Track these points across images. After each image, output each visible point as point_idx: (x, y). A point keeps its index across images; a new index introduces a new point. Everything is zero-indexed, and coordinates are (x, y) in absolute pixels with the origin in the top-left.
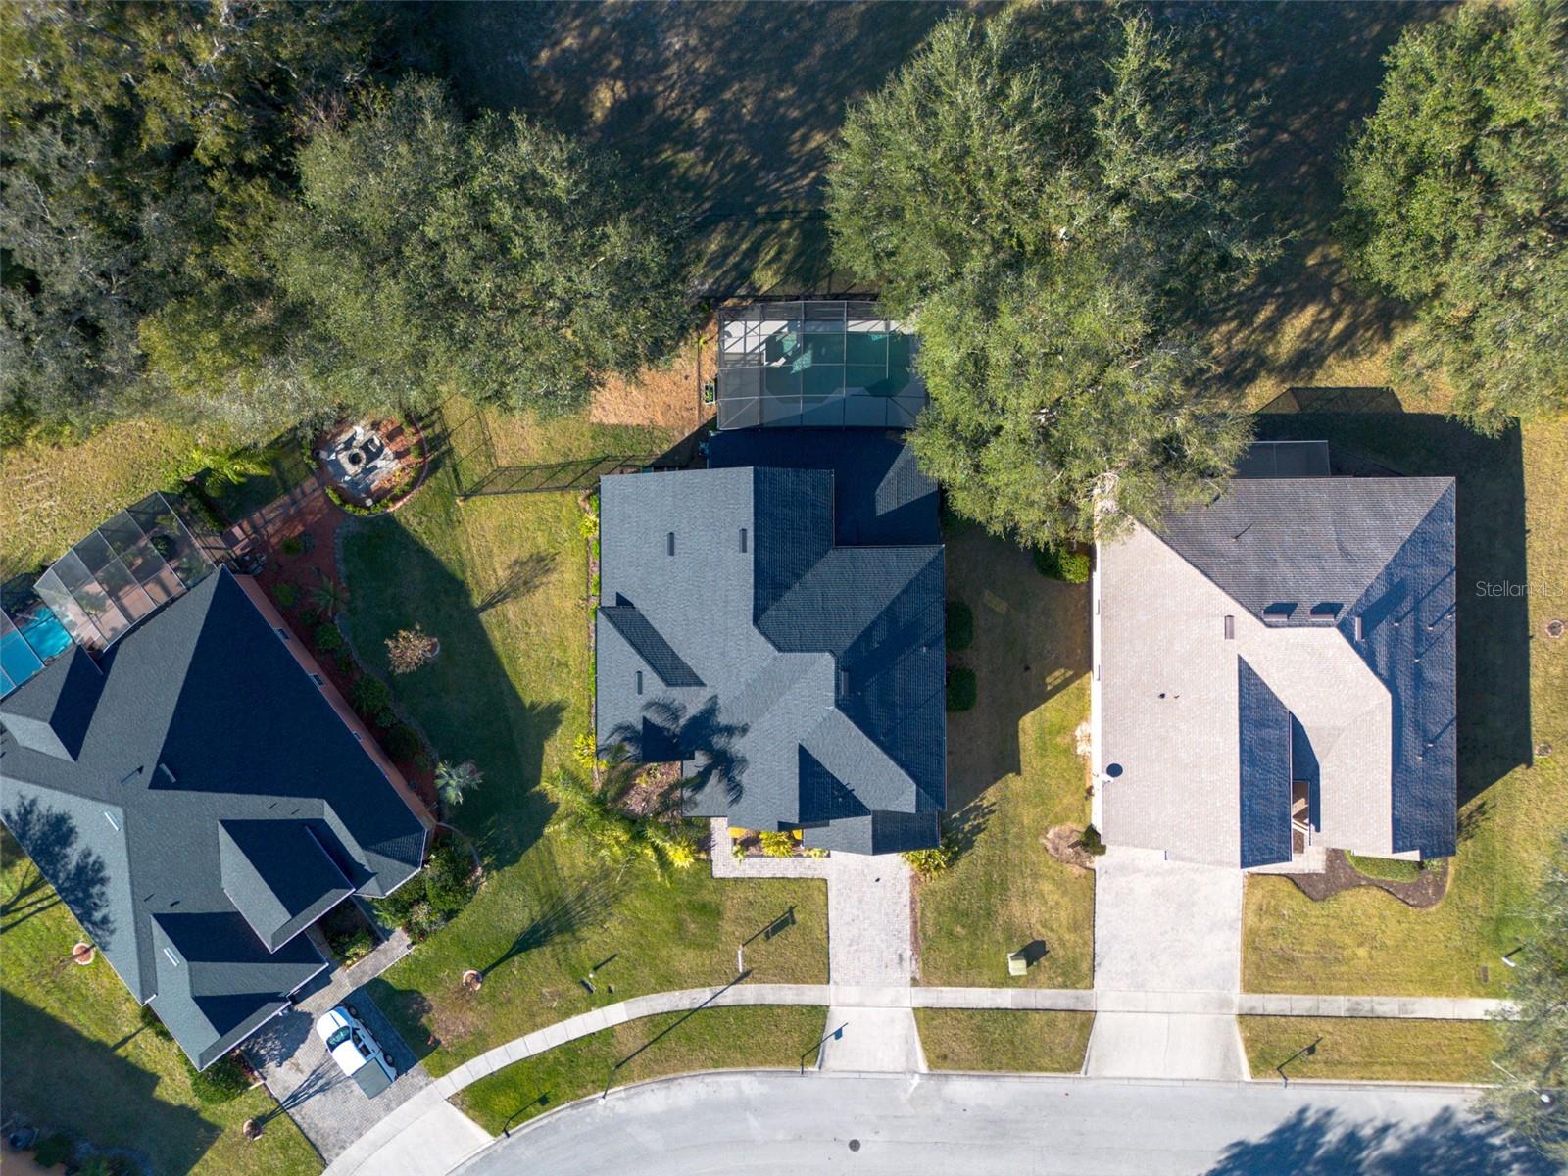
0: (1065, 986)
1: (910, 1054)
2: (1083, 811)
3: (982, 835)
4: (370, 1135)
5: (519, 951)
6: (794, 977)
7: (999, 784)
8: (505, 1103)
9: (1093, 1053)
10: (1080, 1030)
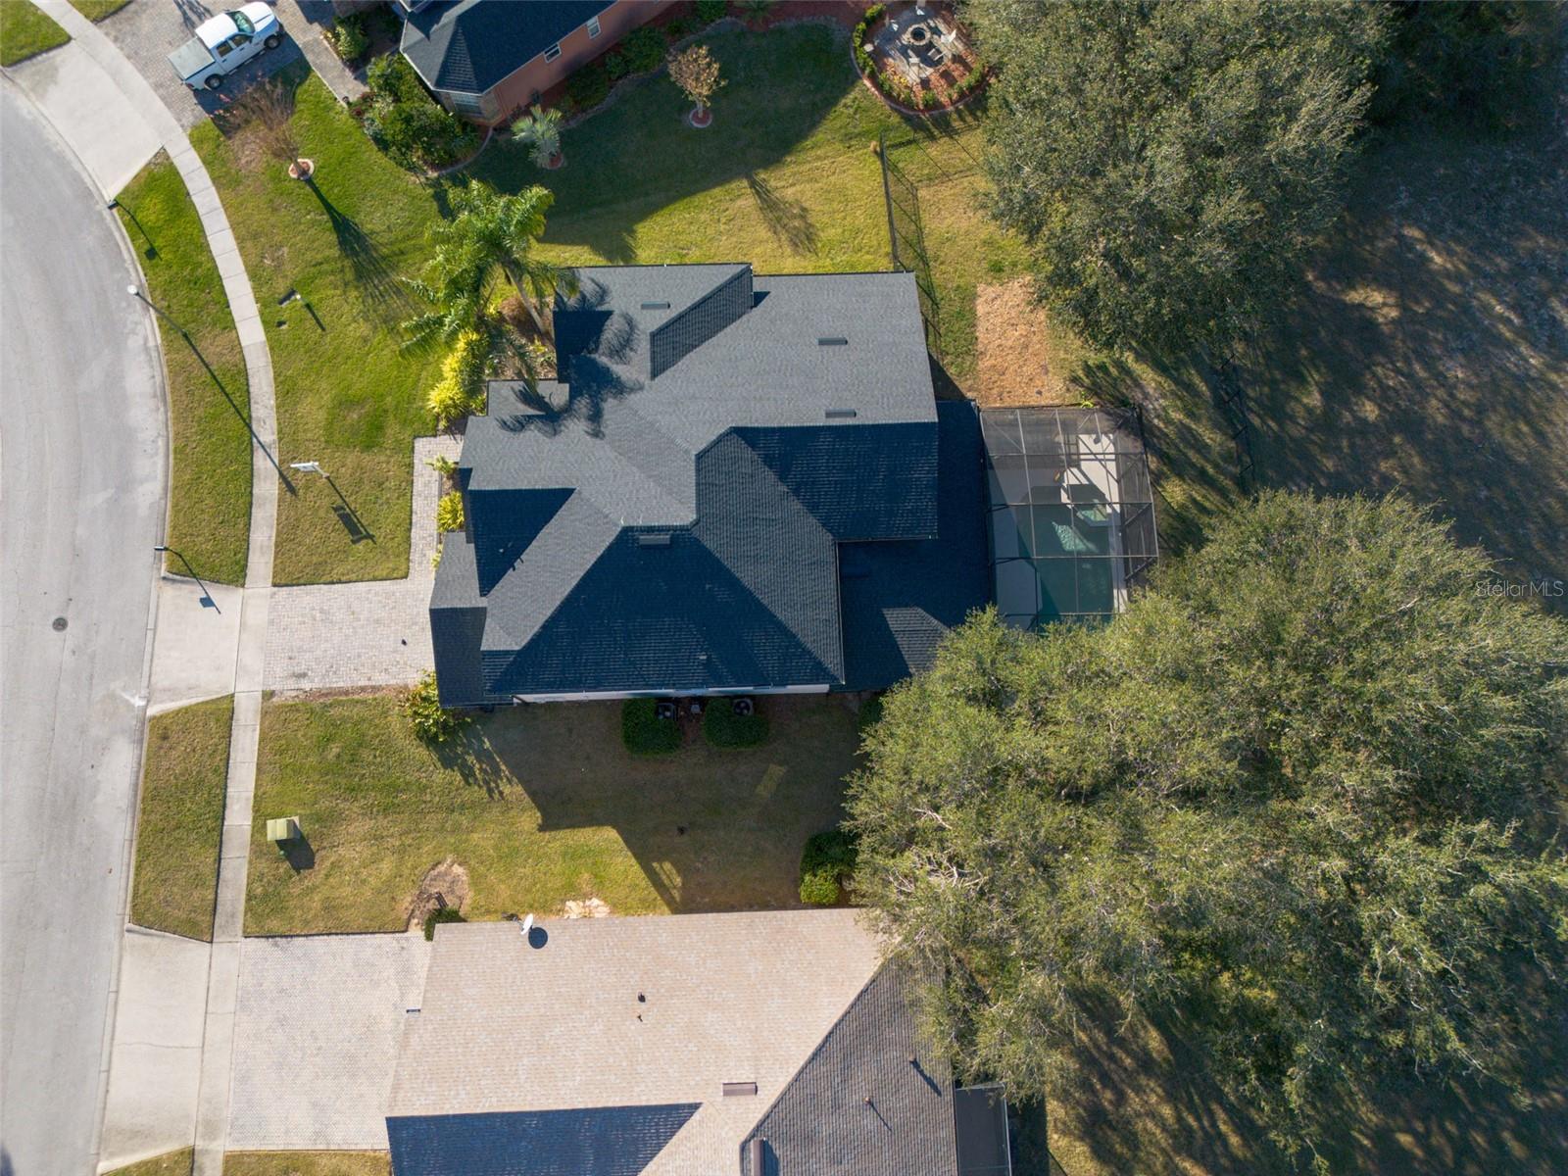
0: (250, 898)
1: (172, 692)
2: (488, 912)
3: (459, 777)
4: (128, 67)
5: (335, 221)
6: (283, 544)
7: (527, 799)
8: (152, 211)
9: (157, 941)
10: (189, 920)
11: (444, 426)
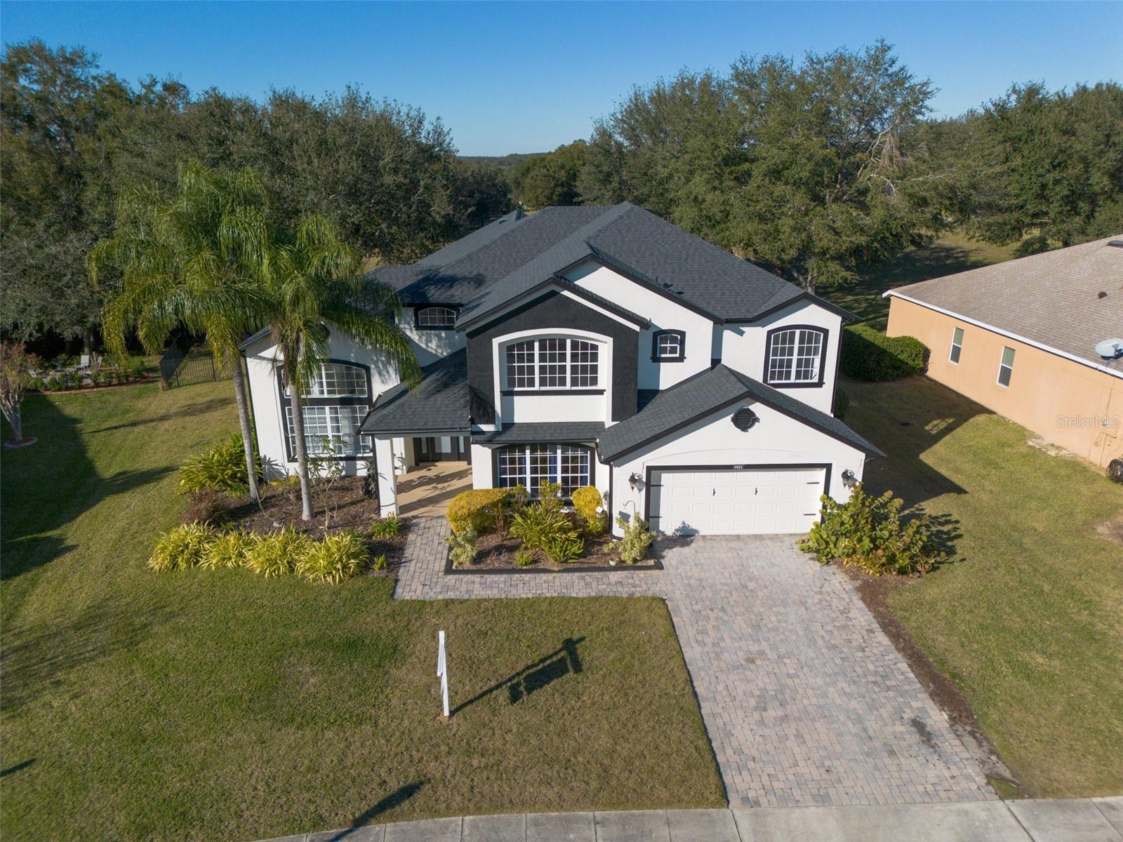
11: (381, 568)
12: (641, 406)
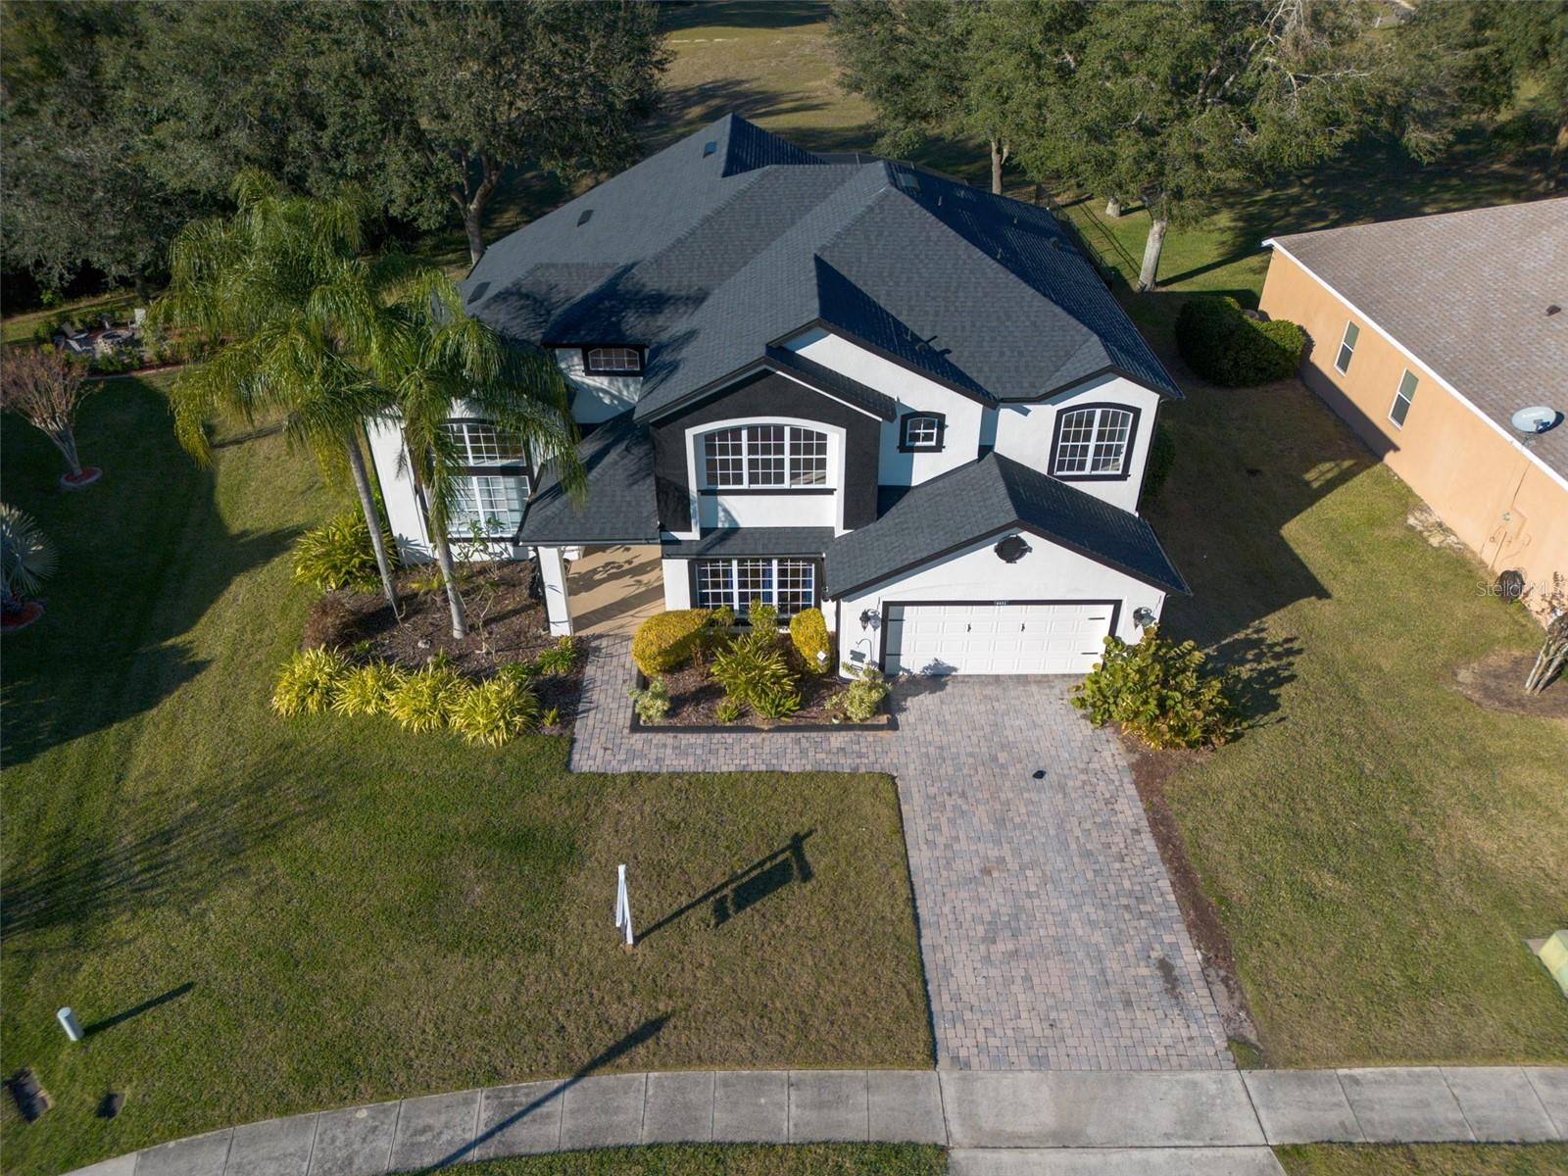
11: (554, 722)
12: (881, 511)
